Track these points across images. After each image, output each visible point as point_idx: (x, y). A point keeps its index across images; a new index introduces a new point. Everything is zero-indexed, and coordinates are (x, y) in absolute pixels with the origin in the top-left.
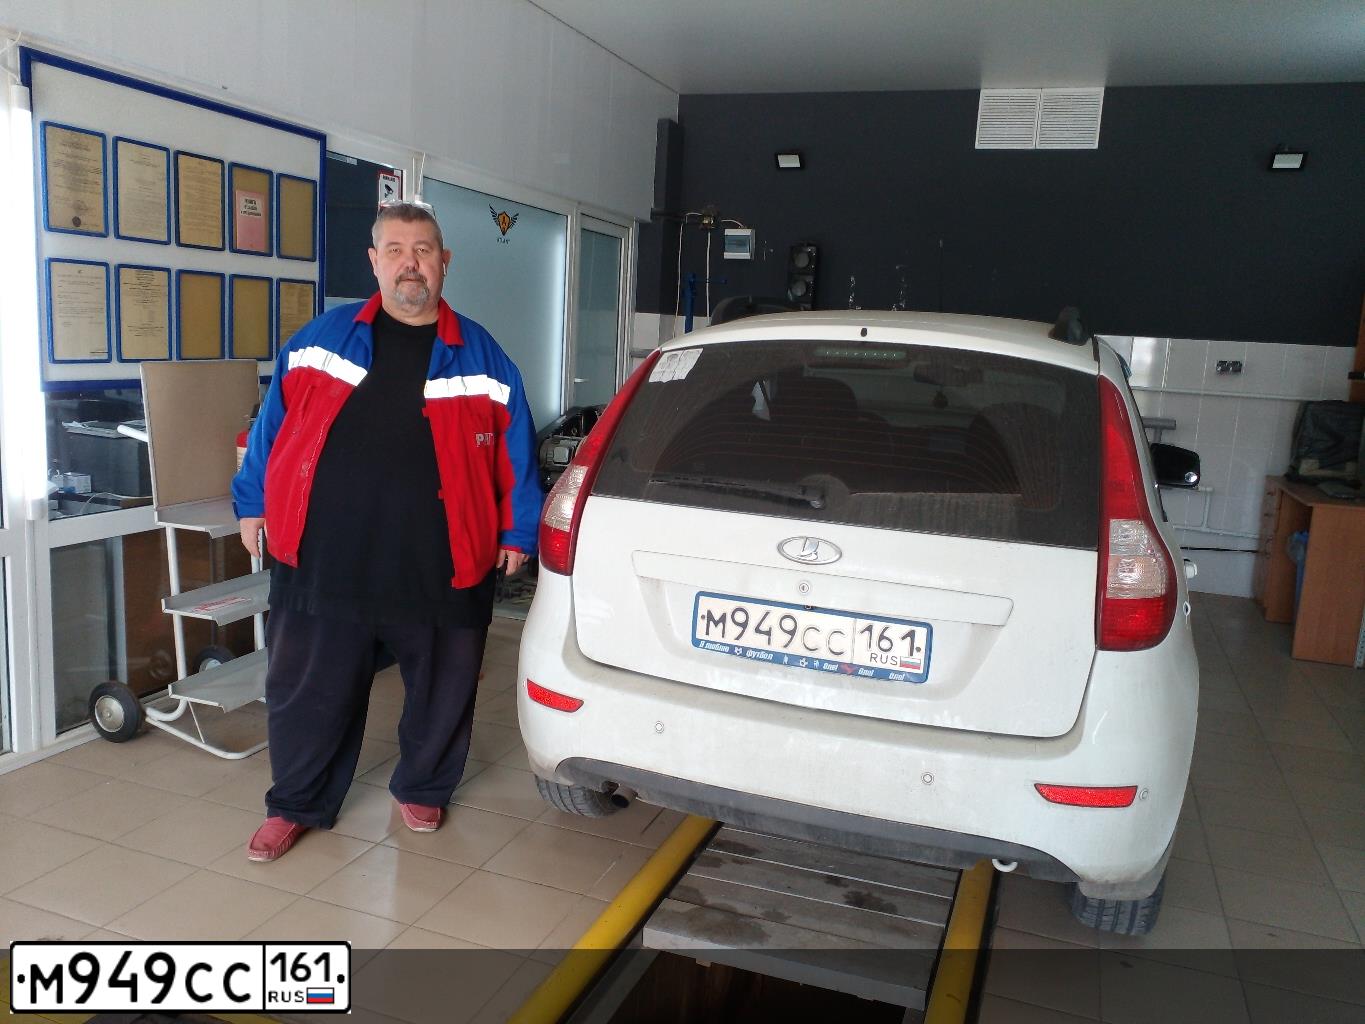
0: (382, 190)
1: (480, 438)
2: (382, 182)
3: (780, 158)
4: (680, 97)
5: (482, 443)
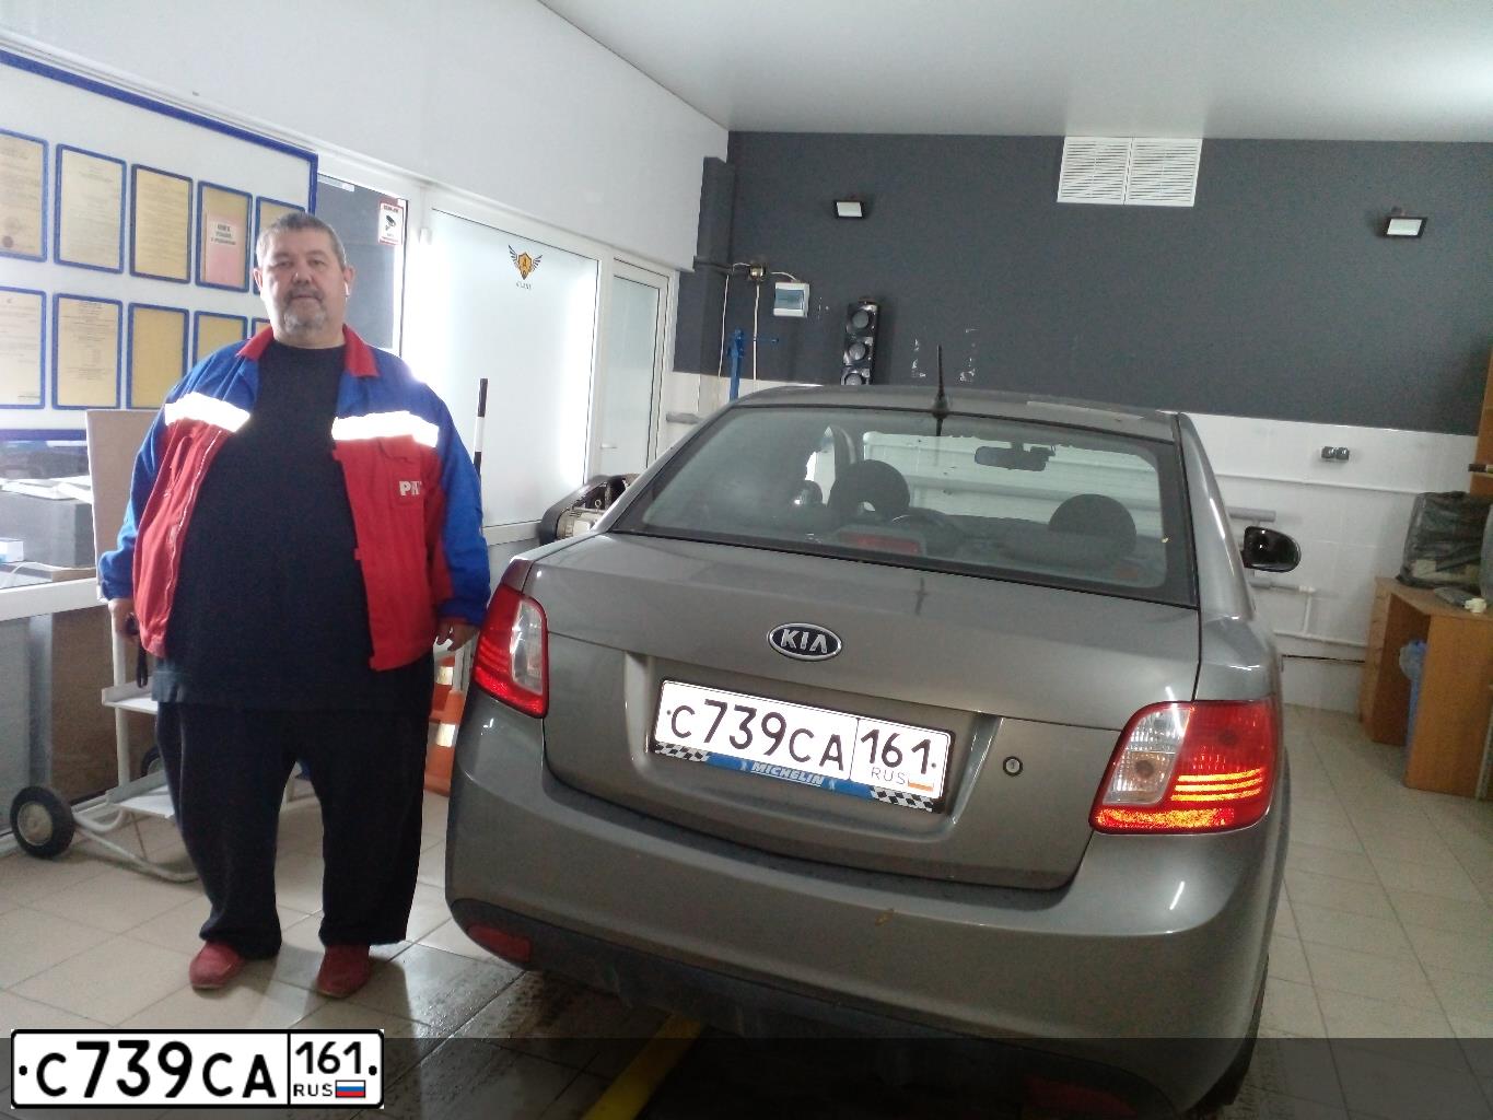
0: (383, 222)
1: (405, 487)
2: (383, 213)
3: (839, 205)
4: (730, 133)
5: (409, 493)
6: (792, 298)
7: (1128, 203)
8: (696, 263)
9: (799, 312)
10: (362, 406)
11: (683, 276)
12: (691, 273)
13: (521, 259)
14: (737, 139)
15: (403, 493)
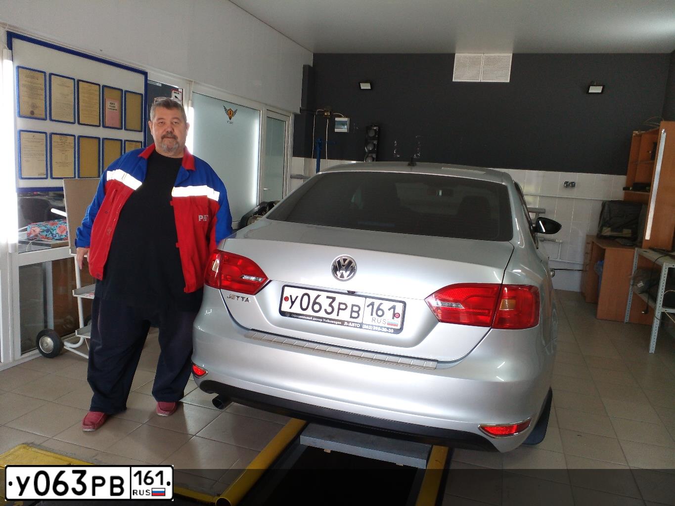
1: (201, 218)
2: (173, 94)
3: (361, 84)
4: (314, 55)
5: (202, 220)
6: (343, 123)
7: (482, 81)
8: (301, 110)
9: (344, 130)
11: (296, 116)
12: (299, 115)
13: (229, 112)
15: (200, 220)
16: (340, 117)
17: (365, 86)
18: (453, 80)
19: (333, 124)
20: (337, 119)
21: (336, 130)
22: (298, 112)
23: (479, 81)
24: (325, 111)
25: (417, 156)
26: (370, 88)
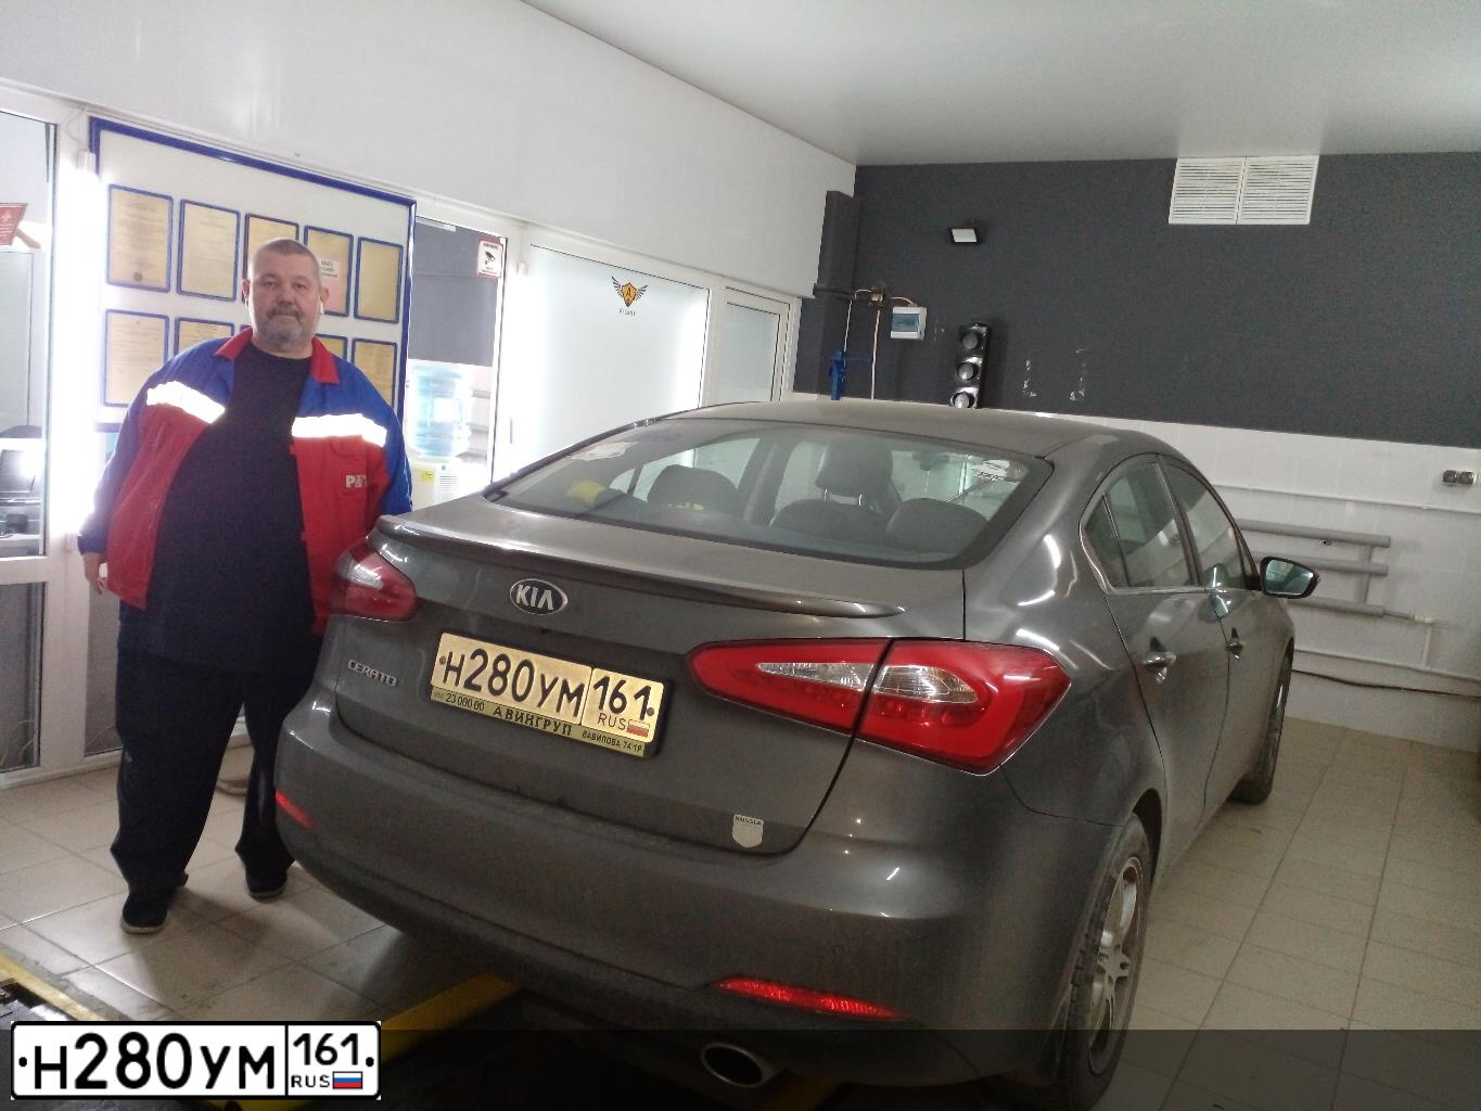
0: (482, 257)
1: (350, 480)
2: (483, 249)
3: (954, 232)
4: (858, 168)
5: (353, 485)
6: (910, 322)
7: (1240, 222)
8: (816, 291)
9: (913, 335)
10: (321, 408)
11: (805, 302)
12: (812, 300)
13: (625, 290)
14: (865, 174)
15: (348, 485)
16: (905, 304)
17: (964, 236)
18: (1171, 221)
19: (888, 322)
20: (897, 310)
21: (894, 335)
22: (810, 294)
23: (1233, 222)
24: (874, 292)
25: (1077, 395)
26: (973, 239)
